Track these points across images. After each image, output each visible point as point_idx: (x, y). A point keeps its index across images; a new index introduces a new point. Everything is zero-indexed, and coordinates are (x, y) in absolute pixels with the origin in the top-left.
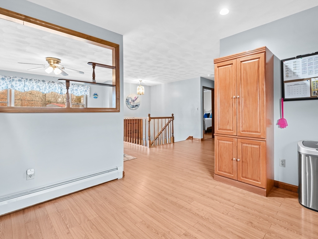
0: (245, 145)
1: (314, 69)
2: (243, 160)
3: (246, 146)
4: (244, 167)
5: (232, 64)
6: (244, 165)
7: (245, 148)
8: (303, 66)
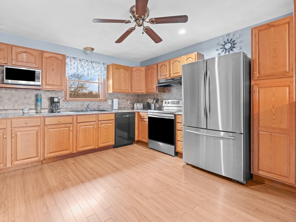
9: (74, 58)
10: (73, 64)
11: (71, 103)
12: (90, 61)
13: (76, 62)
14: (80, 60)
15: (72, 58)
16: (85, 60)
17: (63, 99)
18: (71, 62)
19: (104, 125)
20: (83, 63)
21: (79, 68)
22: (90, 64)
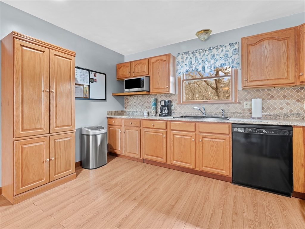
0: (58, 141)
1: (85, 79)
2: (56, 157)
3: (60, 141)
4: (57, 163)
5: (44, 52)
6: (57, 161)
7: (58, 144)
8: (80, 75)
9: (186, 53)
10: (184, 61)
11: (185, 106)
12: (207, 48)
13: (188, 57)
14: (193, 53)
15: (183, 53)
16: (201, 50)
17: (177, 102)
18: (183, 59)
19: (210, 139)
20: (197, 55)
21: (193, 62)
22: (207, 52)
